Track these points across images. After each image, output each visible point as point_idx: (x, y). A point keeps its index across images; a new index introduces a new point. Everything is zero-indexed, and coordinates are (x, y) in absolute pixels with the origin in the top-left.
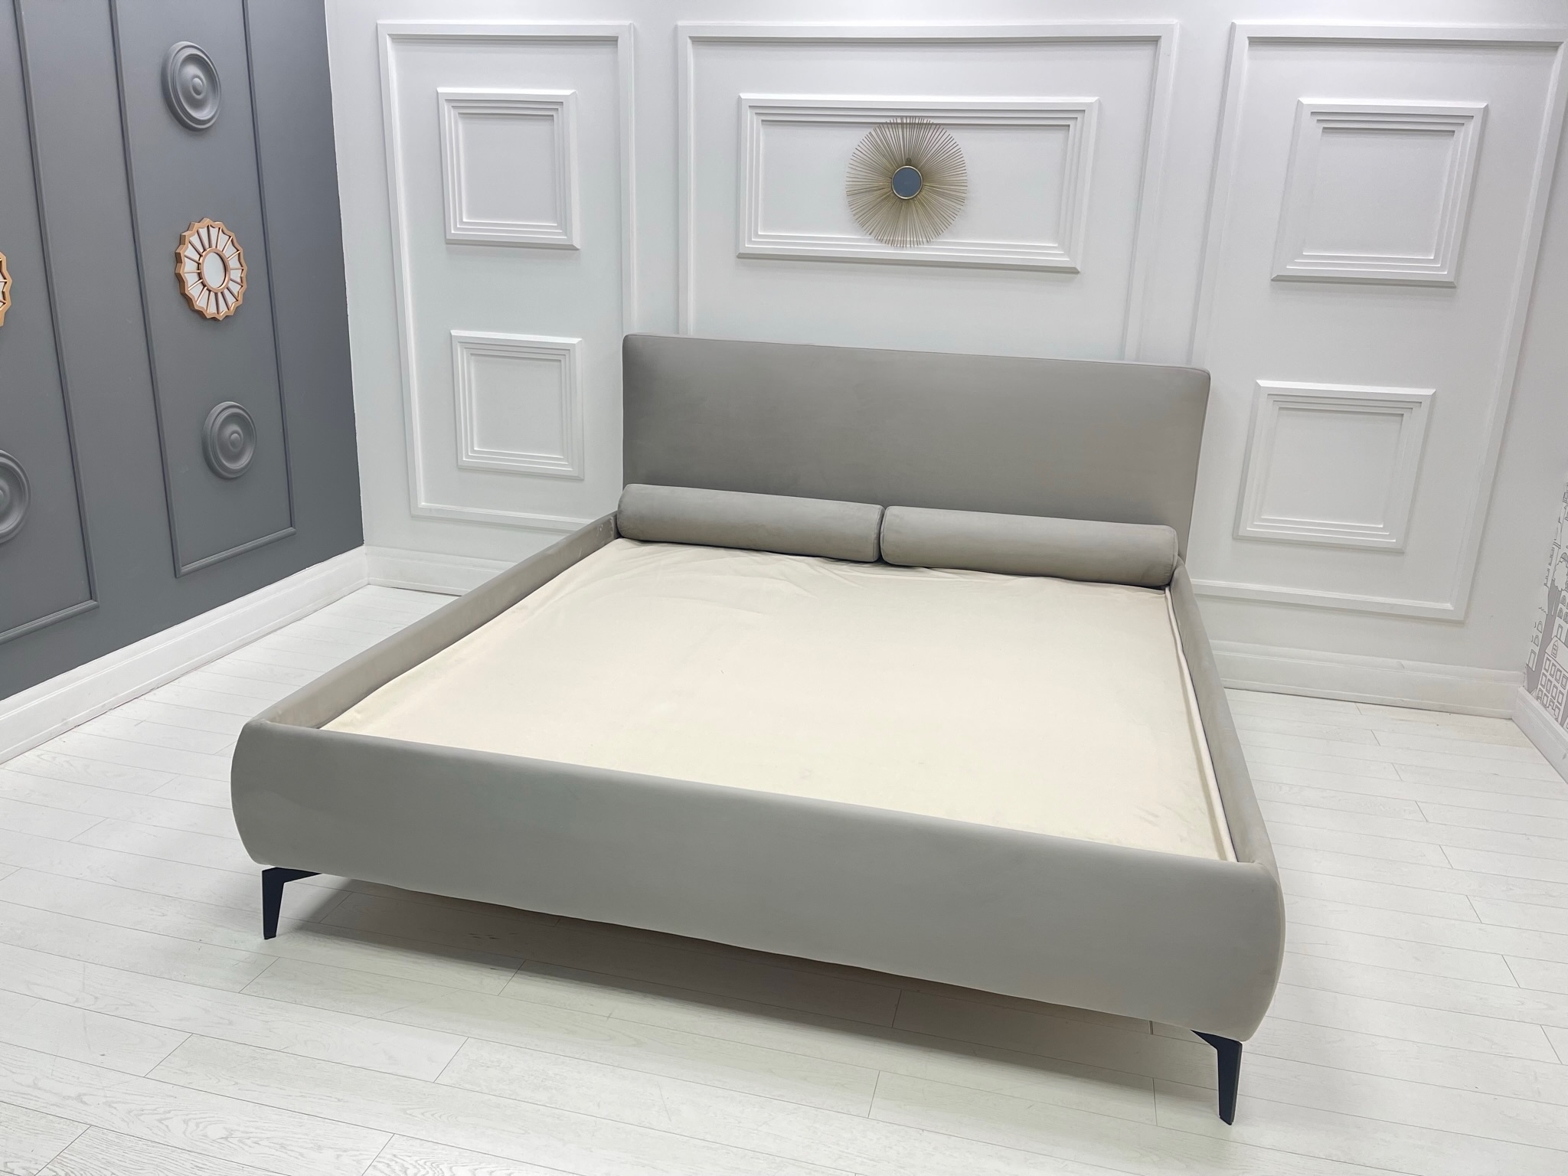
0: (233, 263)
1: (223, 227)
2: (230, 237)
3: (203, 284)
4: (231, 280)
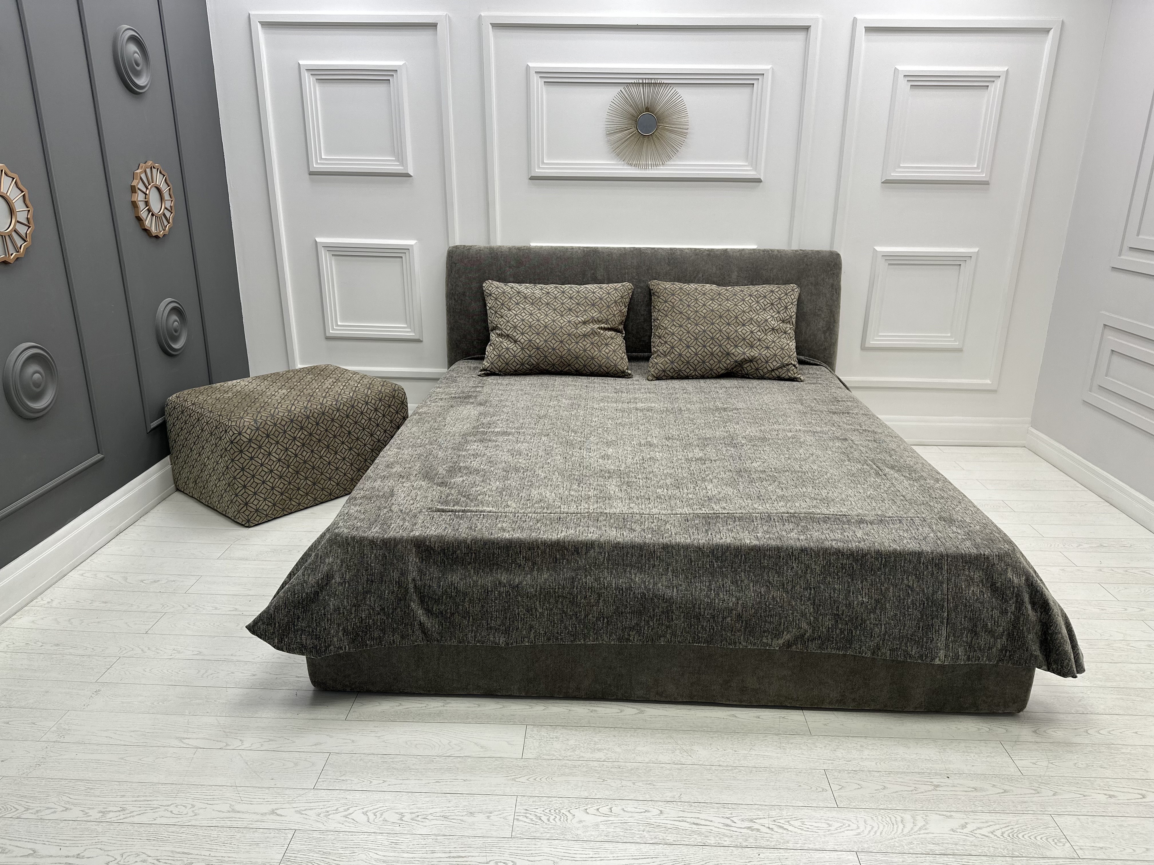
0: (166, 196)
1: (158, 167)
2: (164, 176)
3: (149, 211)
4: (166, 208)
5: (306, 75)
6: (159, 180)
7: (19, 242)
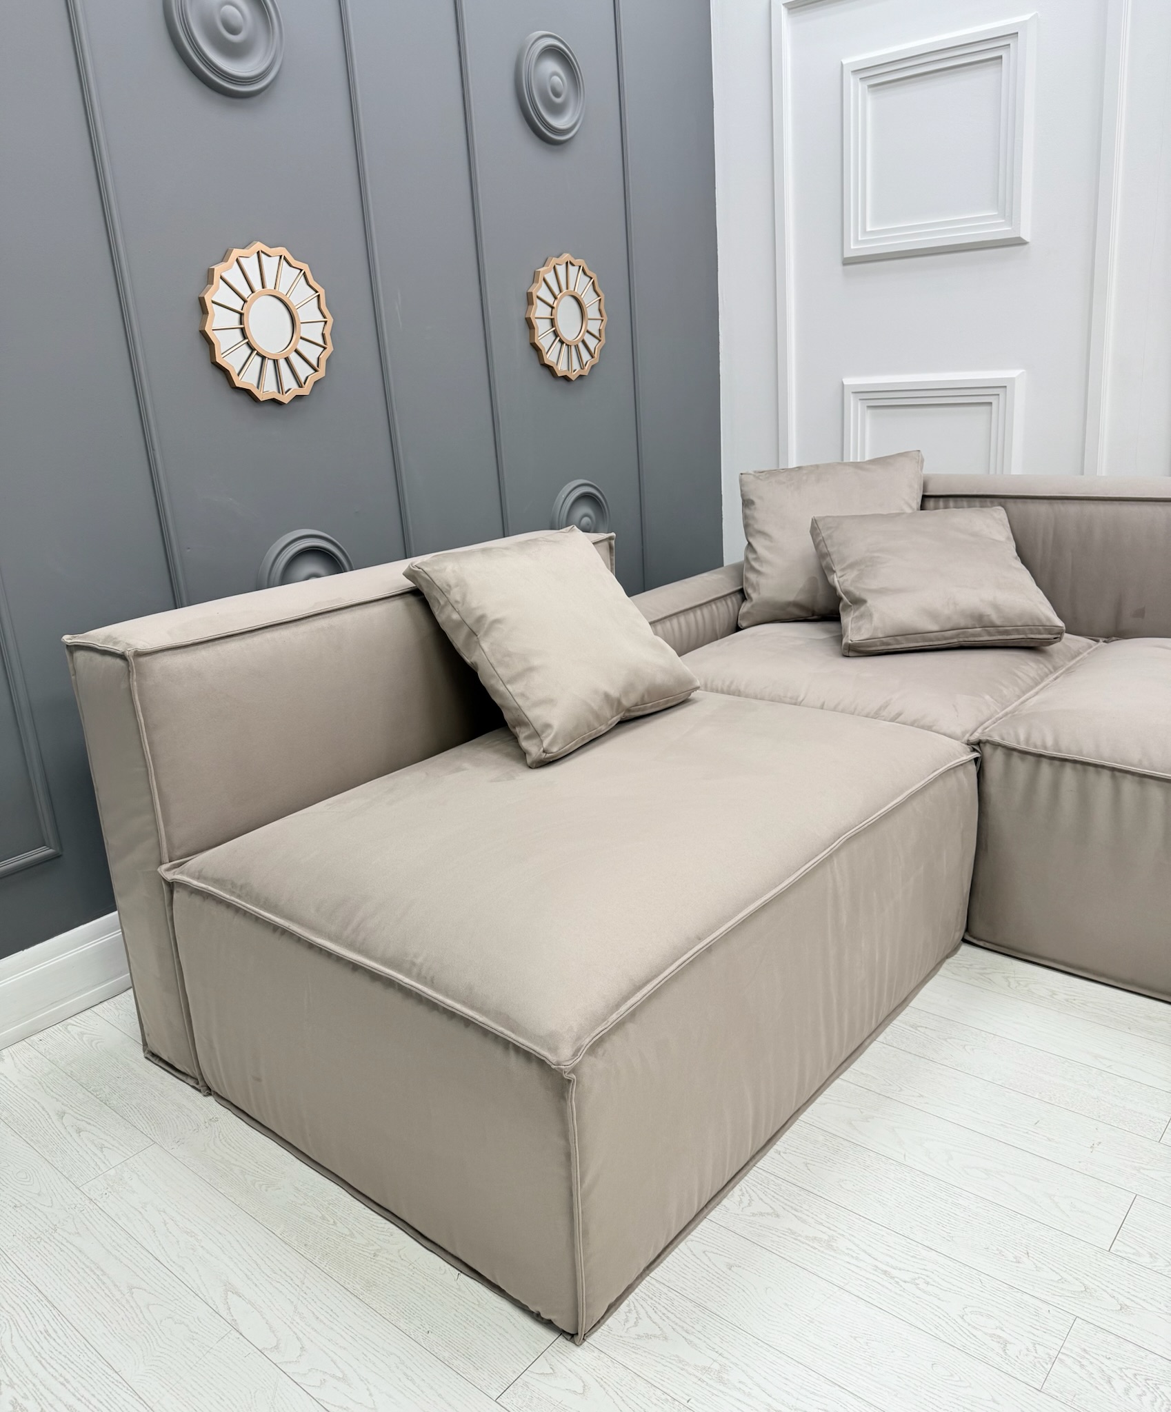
0: (592, 312)
1: (583, 264)
2: (591, 278)
3: (556, 334)
4: (588, 332)
5: (851, 81)
6: (582, 286)
7: (303, 370)
